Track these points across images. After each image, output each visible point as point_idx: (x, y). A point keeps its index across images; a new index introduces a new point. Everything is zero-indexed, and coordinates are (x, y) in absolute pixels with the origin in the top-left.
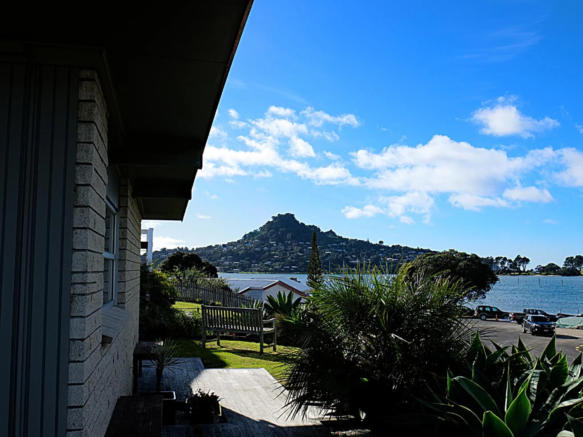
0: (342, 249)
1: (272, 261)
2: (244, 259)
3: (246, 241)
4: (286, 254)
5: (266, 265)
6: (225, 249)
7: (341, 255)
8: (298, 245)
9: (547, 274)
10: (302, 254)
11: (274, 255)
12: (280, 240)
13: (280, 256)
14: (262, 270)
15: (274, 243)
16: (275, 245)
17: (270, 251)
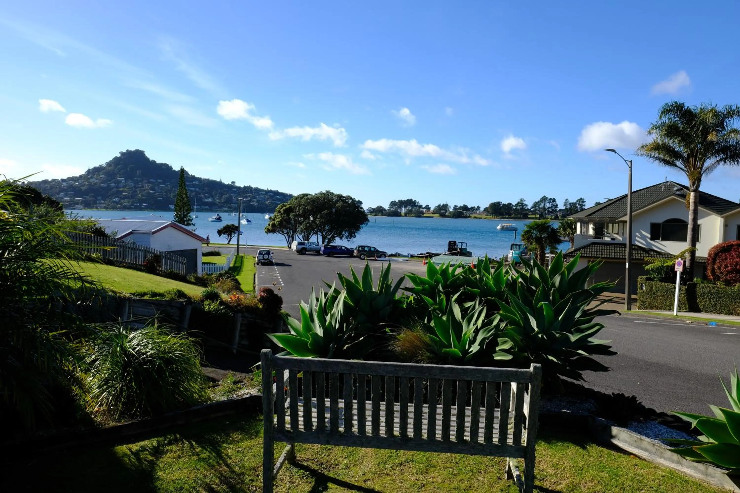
0: (195, 188)
1: (121, 198)
2: (88, 195)
3: (89, 177)
4: (135, 191)
5: (114, 202)
6: (65, 184)
7: (194, 194)
8: (149, 182)
9: (376, 215)
10: (153, 192)
11: (123, 191)
12: (129, 176)
13: (129, 193)
14: (110, 207)
15: (122, 180)
16: (123, 181)
17: (117, 187)
